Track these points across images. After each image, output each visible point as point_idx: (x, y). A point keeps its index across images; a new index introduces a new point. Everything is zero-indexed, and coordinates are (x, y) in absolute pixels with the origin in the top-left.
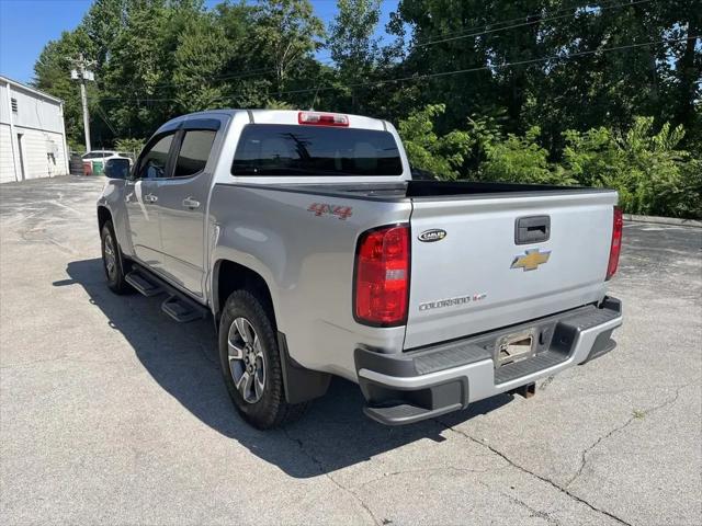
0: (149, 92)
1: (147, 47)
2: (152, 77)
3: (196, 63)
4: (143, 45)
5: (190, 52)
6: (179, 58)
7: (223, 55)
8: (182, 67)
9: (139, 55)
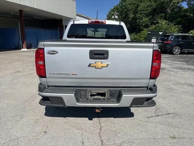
0: (130, 20)
1: (131, 8)
2: (131, 16)
3: (143, 11)
4: (130, 7)
5: (142, 8)
6: (139, 10)
7: (152, 7)
8: (139, 12)
9: (129, 10)
